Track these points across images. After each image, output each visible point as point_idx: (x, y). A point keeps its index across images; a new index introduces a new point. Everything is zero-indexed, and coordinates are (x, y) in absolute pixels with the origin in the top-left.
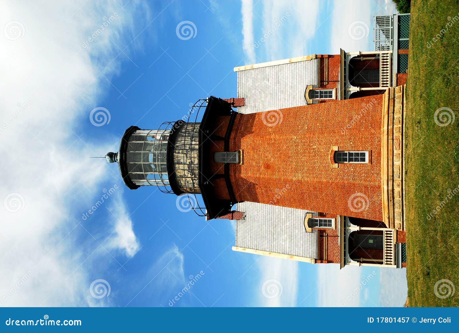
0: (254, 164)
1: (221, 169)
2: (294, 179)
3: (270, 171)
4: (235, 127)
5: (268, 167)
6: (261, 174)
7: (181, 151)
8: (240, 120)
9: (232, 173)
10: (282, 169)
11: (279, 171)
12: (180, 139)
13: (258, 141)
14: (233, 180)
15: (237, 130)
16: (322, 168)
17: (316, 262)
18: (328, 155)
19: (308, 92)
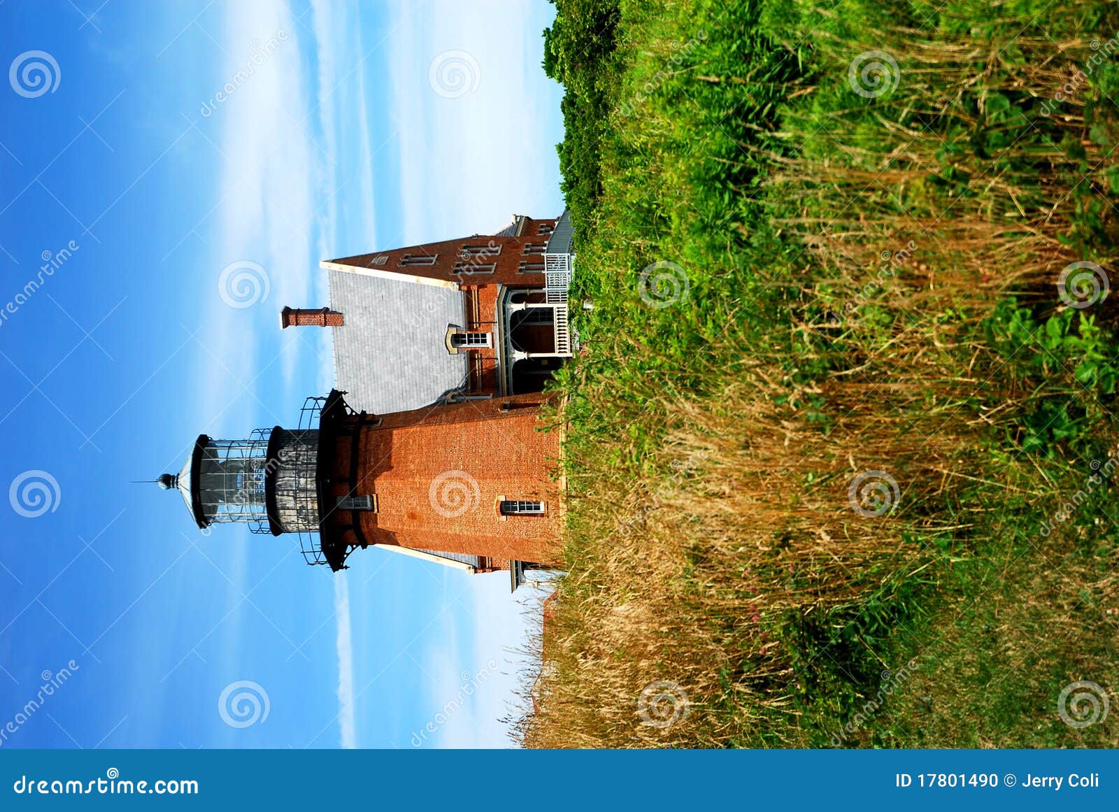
0: (394, 512)
1: (348, 519)
2: (449, 532)
3: (416, 523)
4: (361, 459)
5: (413, 516)
6: (404, 524)
7: (285, 493)
8: (366, 444)
9: (363, 523)
11: (429, 523)
12: (281, 475)
13: (398, 484)
14: (365, 530)
15: (365, 464)
16: (486, 521)
17: (476, 572)
18: (492, 505)
19: (449, 336)
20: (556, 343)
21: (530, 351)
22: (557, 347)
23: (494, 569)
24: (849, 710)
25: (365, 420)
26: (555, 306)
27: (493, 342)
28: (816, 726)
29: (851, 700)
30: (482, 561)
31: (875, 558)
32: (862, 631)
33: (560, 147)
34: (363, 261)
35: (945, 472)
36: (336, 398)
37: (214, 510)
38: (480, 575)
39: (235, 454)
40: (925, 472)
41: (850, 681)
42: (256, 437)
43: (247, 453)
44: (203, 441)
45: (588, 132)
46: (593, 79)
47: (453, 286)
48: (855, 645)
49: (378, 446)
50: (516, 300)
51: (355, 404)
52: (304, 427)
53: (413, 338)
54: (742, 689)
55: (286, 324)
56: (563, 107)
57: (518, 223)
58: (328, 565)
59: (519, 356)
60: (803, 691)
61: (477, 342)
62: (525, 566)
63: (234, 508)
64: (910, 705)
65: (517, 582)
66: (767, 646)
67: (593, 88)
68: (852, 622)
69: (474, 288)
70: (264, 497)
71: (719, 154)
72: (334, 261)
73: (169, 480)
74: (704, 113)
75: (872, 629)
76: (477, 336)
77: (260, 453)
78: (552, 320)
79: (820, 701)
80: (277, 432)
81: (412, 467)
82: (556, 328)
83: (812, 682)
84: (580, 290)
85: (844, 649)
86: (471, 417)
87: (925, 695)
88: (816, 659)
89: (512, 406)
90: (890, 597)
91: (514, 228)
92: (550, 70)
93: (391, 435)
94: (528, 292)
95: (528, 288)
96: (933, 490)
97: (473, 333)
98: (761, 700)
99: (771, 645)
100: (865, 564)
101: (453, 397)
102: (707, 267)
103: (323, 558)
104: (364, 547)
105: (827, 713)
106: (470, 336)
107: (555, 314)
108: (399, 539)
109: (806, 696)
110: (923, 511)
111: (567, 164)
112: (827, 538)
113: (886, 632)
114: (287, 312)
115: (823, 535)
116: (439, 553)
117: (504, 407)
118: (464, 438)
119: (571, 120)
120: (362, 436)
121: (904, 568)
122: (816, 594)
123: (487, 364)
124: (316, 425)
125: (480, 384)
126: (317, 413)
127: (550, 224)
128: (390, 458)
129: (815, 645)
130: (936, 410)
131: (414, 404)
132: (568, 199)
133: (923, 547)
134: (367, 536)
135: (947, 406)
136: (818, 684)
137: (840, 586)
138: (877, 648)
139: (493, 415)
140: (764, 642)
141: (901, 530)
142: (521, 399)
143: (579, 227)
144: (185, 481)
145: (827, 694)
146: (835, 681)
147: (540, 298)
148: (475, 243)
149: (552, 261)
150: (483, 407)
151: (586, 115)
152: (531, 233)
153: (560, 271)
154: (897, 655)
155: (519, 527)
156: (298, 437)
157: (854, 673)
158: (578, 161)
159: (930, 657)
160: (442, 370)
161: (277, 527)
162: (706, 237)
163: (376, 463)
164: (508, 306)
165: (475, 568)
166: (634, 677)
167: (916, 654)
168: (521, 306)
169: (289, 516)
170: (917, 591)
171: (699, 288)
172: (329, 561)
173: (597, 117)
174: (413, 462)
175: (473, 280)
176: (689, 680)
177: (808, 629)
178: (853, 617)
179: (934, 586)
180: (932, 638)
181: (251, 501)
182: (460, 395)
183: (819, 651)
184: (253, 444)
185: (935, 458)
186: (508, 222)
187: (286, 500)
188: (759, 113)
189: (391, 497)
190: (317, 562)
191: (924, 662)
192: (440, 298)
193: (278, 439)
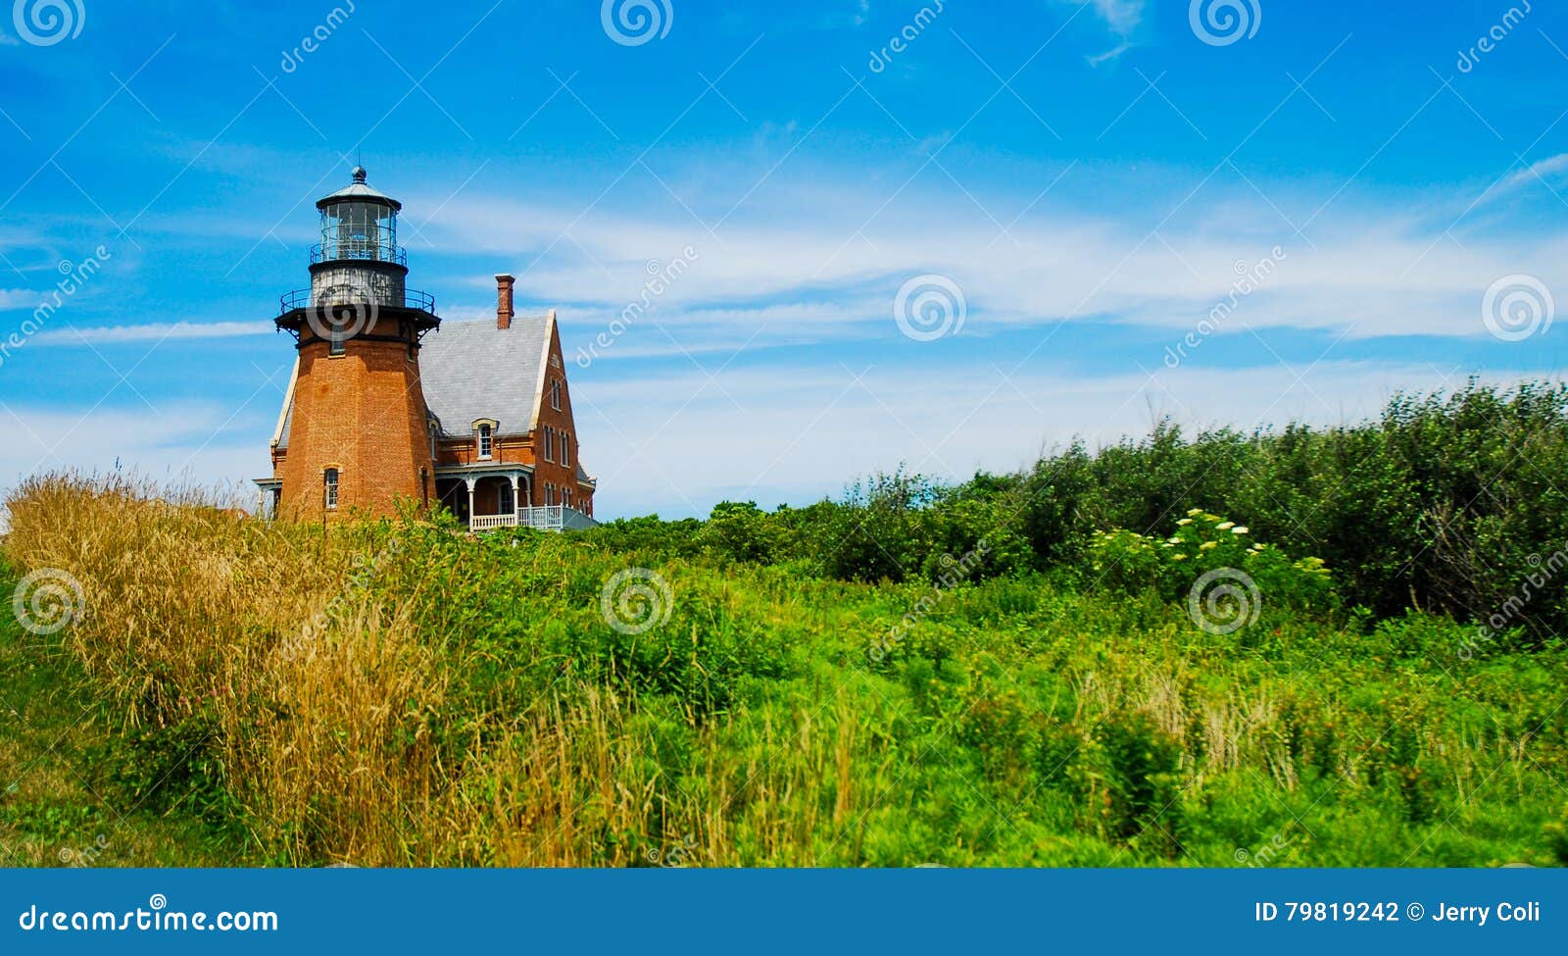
0: (329, 373)
2: (310, 423)
3: (319, 393)
4: (377, 344)
5: (325, 389)
6: (318, 382)
7: (347, 277)
8: (391, 348)
9: (319, 346)
10: (320, 407)
11: (318, 404)
12: (364, 273)
13: (355, 376)
14: (312, 347)
15: (374, 348)
16: (320, 456)
17: (272, 447)
18: (335, 462)
19: (489, 422)
20: (482, 517)
21: (475, 494)
22: (479, 517)
23: (275, 463)
24: (123, 782)
25: (414, 347)
26: (516, 515)
27: (484, 461)
28: (109, 752)
29: (133, 784)
30: (283, 452)
31: (268, 798)
32: (200, 790)
33: (655, 517)
34: (555, 347)
35: (348, 856)
36: (433, 322)
37: (333, 215)
38: (270, 451)
39: (383, 234)
40: (347, 837)
41: (154, 782)
42: (399, 252)
43: (386, 244)
44: (396, 206)
45: (668, 541)
46: (713, 544)
47: (533, 425)
48: (187, 786)
49: (390, 359)
50: (521, 481)
51: (428, 338)
52: (407, 294)
53: (486, 390)
54: (146, 682)
55: (500, 280)
56: (690, 520)
57: (589, 482)
58: (281, 314)
59: (471, 484)
60: (143, 738)
61: (484, 447)
62: (278, 492)
63: (334, 233)
64: (126, 838)
65: (263, 484)
66: (188, 703)
67: (705, 544)
68: (208, 780)
69: (532, 444)
70: (344, 258)
71: (638, 646)
72: (555, 321)
73: (360, 177)
74: (675, 633)
75: (202, 800)
76: (489, 446)
77: (384, 255)
78: (503, 513)
79: (133, 754)
80: (404, 270)
81: (370, 389)
82: (496, 517)
83: (152, 746)
84: (526, 536)
85: (184, 775)
86: (416, 442)
87: (135, 852)
88: (175, 748)
89: (425, 478)
90: (232, 815)
91: (586, 479)
92: (722, 507)
93: (400, 371)
94: (528, 492)
95: (532, 492)
96: (330, 846)
97: (491, 443)
98: (136, 702)
99: (190, 707)
100: (262, 789)
101: (433, 425)
102: (541, 641)
103: (287, 310)
104: (297, 347)
105: (120, 761)
106: (489, 440)
107: (509, 516)
108: (304, 378)
109: (139, 741)
110: (311, 839)
111: (637, 523)
112: (286, 751)
113: (199, 812)
114: (510, 280)
115: (289, 749)
116: (291, 414)
117: (424, 472)
118: (396, 435)
119: (678, 526)
120: (398, 345)
121: (258, 825)
122: (236, 747)
123: (463, 455)
124: (409, 304)
125: (445, 449)
126: (419, 306)
127: (589, 510)
128: (380, 369)
129: (187, 748)
130: (404, 844)
131: (427, 391)
132: (608, 526)
133: (278, 842)
134: (306, 349)
135: (408, 853)
136: (149, 752)
137: (243, 767)
138: (183, 806)
139: (417, 462)
140: (192, 701)
141: (294, 820)
142: (432, 486)
143: (586, 535)
144: (359, 190)
145: (139, 759)
146: (153, 768)
147: (523, 503)
148: (572, 446)
149: (556, 513)
150: (425, 452)
151: (683, 539)
152: (581, 494)
153: (546, 519)
154: (177, 824)
155: (313, 486)
156: (399, 289)
157: (160, 787)
158: (642, 533)
159: (172, 853)
160: (459, 416)
161: (316, 269)
162: (566, 638)
163: (374, 357)
164: (516, 474)
165: (276, 446)
166: (158, 582)
167: (176, 841)
168: (515, 485)
169: (327, 280)
170: (238, 840)
171: (522, 635)
172: (284, 315)
173: (681, 549)
174: (374, 390)
175: (539, 443)
176: (155, 632)
177: (202, 741)
178: (214, 782)
179: (241, 854)
180: (191, 855)
181: (341, 247)
182: (436, 432)
183: (182, 752)
184: (392, 249)
185: (360, 846)
186: (590, 474)
187: (341, 278)
188: (677, 683)
189: (343, 370)
190: (284, 305)
191: (167, 849)
192: (523, 414)
193: (396, 271)
